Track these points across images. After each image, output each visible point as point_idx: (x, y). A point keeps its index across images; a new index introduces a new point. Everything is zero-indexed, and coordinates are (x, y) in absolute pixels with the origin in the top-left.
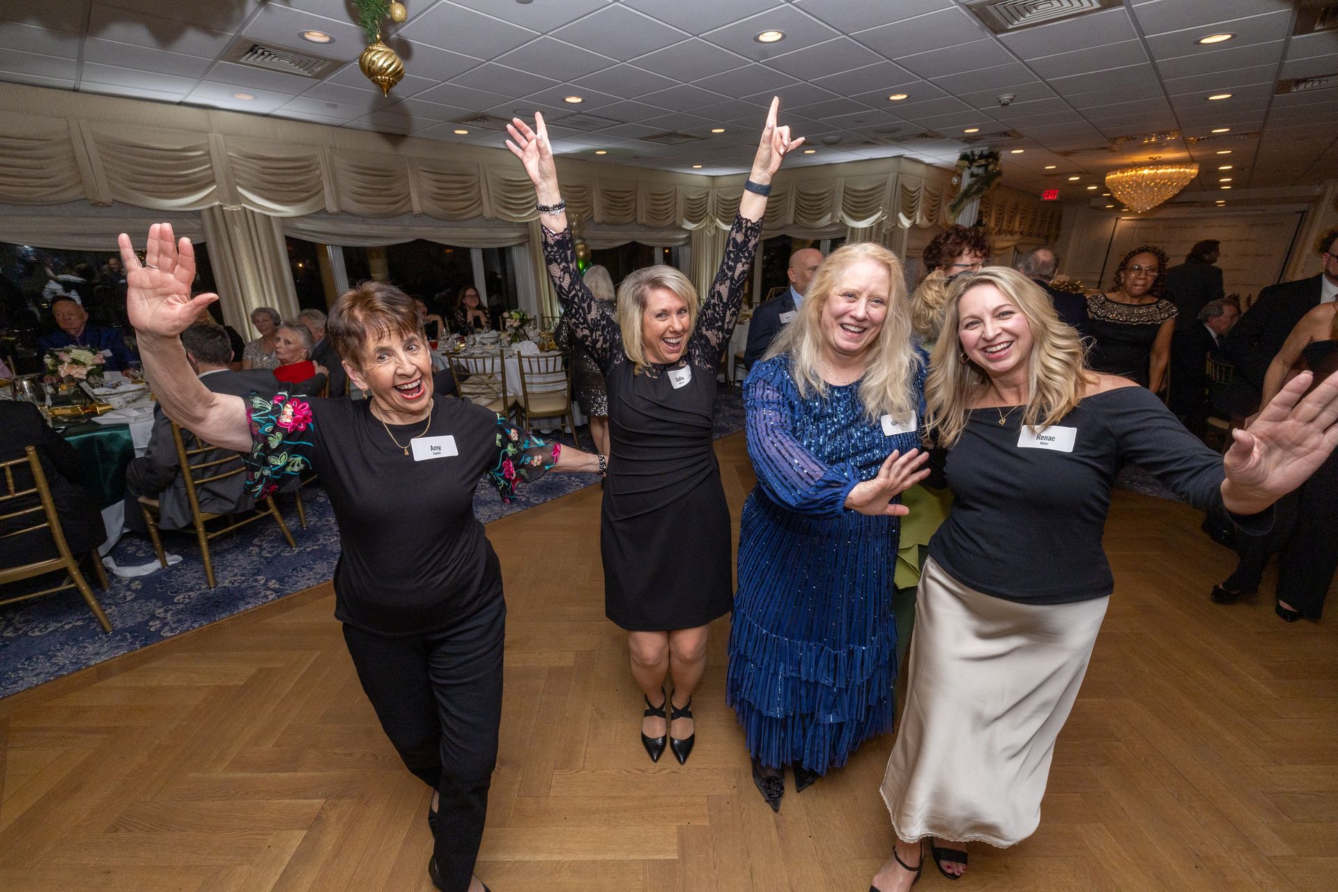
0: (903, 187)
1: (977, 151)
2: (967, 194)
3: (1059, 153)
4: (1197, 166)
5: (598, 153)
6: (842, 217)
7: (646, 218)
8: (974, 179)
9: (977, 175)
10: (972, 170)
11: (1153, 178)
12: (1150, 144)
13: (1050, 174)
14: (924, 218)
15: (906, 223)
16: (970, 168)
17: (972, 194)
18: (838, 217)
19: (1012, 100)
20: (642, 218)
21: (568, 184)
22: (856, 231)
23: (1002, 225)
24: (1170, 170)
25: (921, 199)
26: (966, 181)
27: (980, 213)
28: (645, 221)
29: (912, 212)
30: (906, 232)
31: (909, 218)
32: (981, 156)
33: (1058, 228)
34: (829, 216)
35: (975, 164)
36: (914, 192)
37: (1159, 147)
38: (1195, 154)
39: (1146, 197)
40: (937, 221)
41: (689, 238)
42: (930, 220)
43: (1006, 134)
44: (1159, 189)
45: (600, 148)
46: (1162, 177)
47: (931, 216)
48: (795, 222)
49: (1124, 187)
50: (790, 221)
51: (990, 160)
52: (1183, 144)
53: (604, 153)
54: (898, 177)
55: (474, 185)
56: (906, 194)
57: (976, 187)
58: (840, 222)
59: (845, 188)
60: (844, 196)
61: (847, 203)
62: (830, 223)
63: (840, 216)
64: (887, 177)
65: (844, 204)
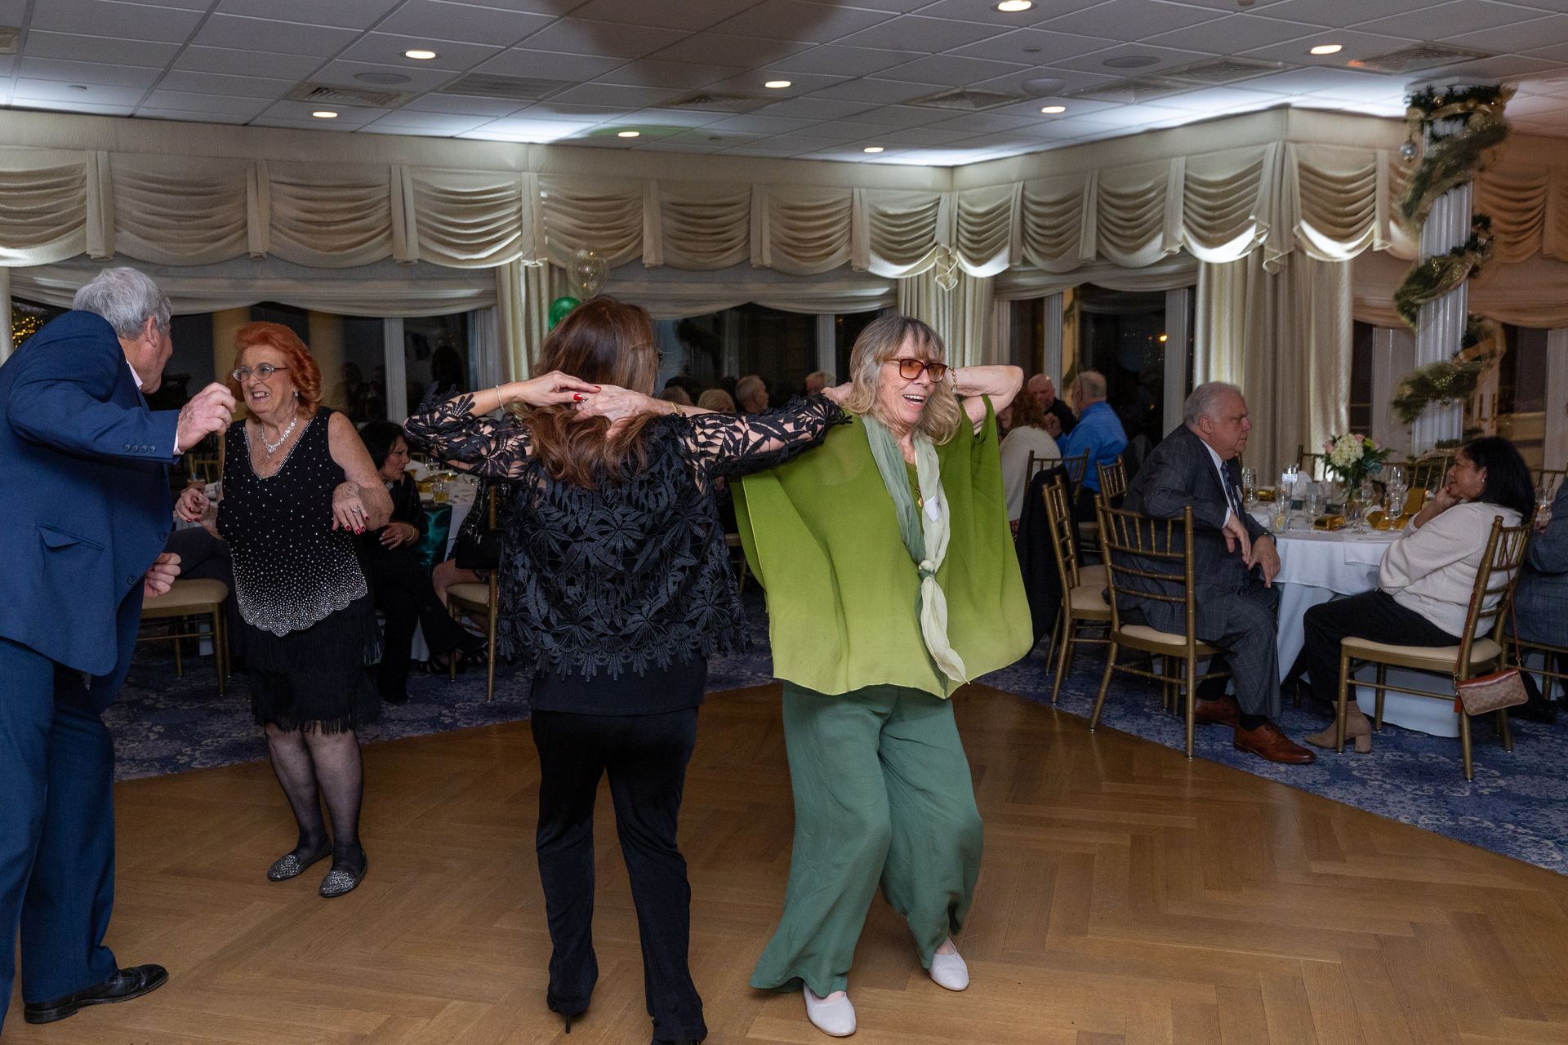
0: (1303, 167)
1: (1441, 88)
5: (621, 135)
6: (1184, 238)
7: (773, 254)
8: (1436, 147)
9: (1447, 137)
10: (1435, 127)
15: (1339, 251)
16: (1434, 124)
17: (1439, 180)
18: (1176, 241)
20: (761, 255)
21: (580, 195)
25: (1382, 192)
28: (767, 261)
29: (1350, 226)
30: (1346, 272)
31: (1341, 238)
32: (1450, 98)
34: (1158, 241)
35: (1441, 115)
36: (1350, 180)
41: (894, 294)
45: (628, 127)
48: (1099, 255)
50: (1088, 251)
51: (1471, 105)
53: (636, 134)
54: (1284, 149)
55: (379, 201)
56: (1313, 183)
57: (1440, 167)
58: (1182, 248)
59: (1186, 178)
60: (1185, 196)
61: (1192, 210)
62: (1164, 255)
63: (1180, 238)
64: (1263, 153)
65: (1185, 213)
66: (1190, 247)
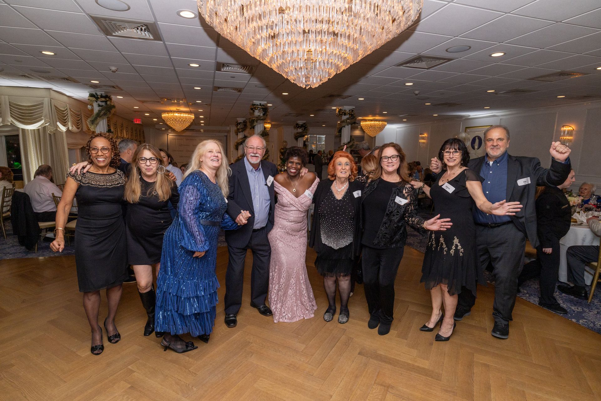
0: (55, 106)
1: (99, 93)
2: (98, 115)
3: (140, 101)
4: (193, 114)
6: (11, 120)
8: (100, 107)
9: (102, 106)
10: (98, 103)
11: (180, 118)
12: (176, 103)
13: (136, 111)
14: (74, 126)
15: (63, 129)
16: (97, 102)
17: (102, 115)
18: (9, 122)
19: (116, 70)
22: (26, 132)
23: (118, 134)
24: (185, 115)
25: (69, 115)
26: (96, 109)
27: (108, 126)
29: (65, 123)
30: (64, 135)
31: (64, 126)
32: (102, 97)
33: (144, 137)
35: (100, 100)
36: (64, 111)
37: (178, 104)
38: (191, 110)
39: (180, 125)
40: (82, 129)
42: (78, 128)
43: (113, 87)
44: (183, 122)
46: (183, 118)
47: (78, 126)
49: (170, 121)
51: (107, 99)
52: (187, 105)
54: (51, 100)
56: (59, 111)
57: (103, 112)
58: (11, 124)
59: (10, 102)
60: (10, 108)
61: (14, 112)
62: (2, 125)
63: (10, 121)
64: (43, 100)
65: (11, 113)
66: (15, 124)
